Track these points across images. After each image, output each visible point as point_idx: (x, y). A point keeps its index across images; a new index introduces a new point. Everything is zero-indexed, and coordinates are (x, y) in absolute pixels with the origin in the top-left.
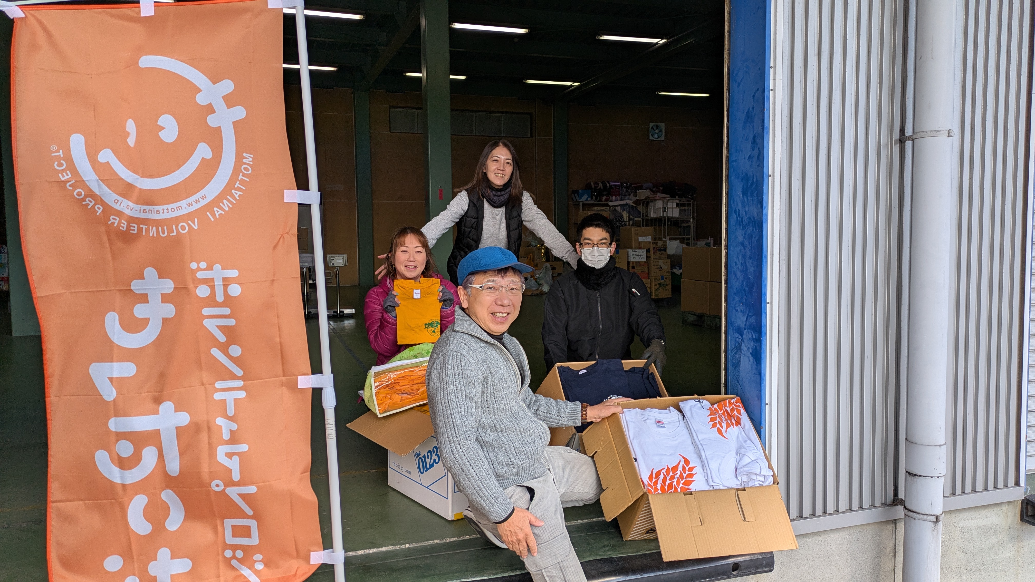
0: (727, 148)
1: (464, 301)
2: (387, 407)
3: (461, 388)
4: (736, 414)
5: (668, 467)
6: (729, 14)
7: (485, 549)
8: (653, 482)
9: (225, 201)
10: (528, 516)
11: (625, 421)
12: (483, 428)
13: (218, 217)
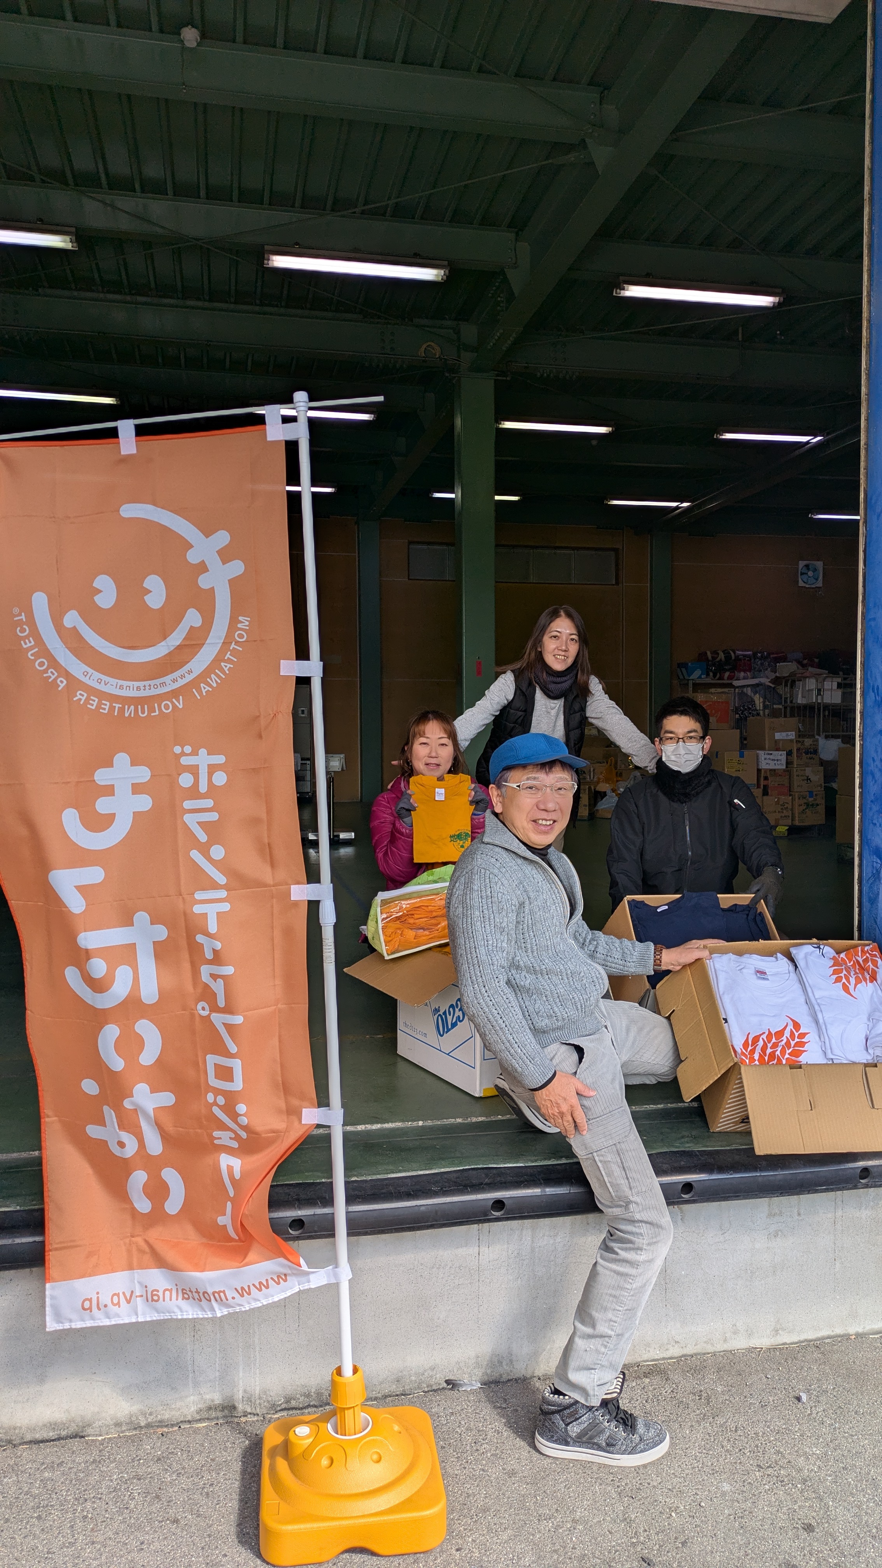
0: (863, 602)
1: (497, 804)
2: (396, 946)
3: (489, 915)
4: (871, 966)
5: (769, 1032)
6: (867, 420)
7: (522, 1132)
8: (749, 1050)
9: (213, 676)
10: (575, 1083)
11: (713, 970)
12: (517, 969)
13: (204, 694)
